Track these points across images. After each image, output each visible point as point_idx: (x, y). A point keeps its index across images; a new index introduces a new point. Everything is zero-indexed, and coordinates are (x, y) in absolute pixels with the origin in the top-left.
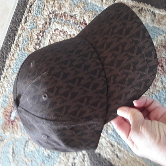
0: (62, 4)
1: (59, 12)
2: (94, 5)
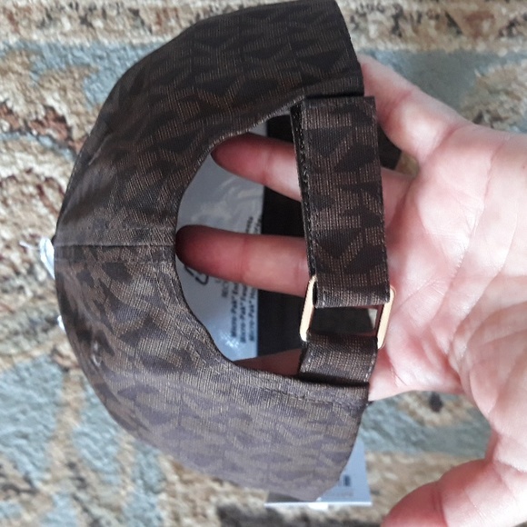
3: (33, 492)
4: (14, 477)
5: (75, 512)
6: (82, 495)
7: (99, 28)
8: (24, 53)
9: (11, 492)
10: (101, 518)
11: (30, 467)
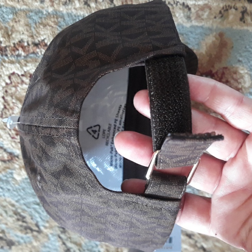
0: (10, 28)
1: (8, 44)
2: (75, 16)
3: (39, 232)
4: (31, 223)
5: (59, 244)
6: (63, 236)
7: (93, 7)
8: (55, 16)
9: (29, 231)
10: (71, 248)
11: (39, 220)
